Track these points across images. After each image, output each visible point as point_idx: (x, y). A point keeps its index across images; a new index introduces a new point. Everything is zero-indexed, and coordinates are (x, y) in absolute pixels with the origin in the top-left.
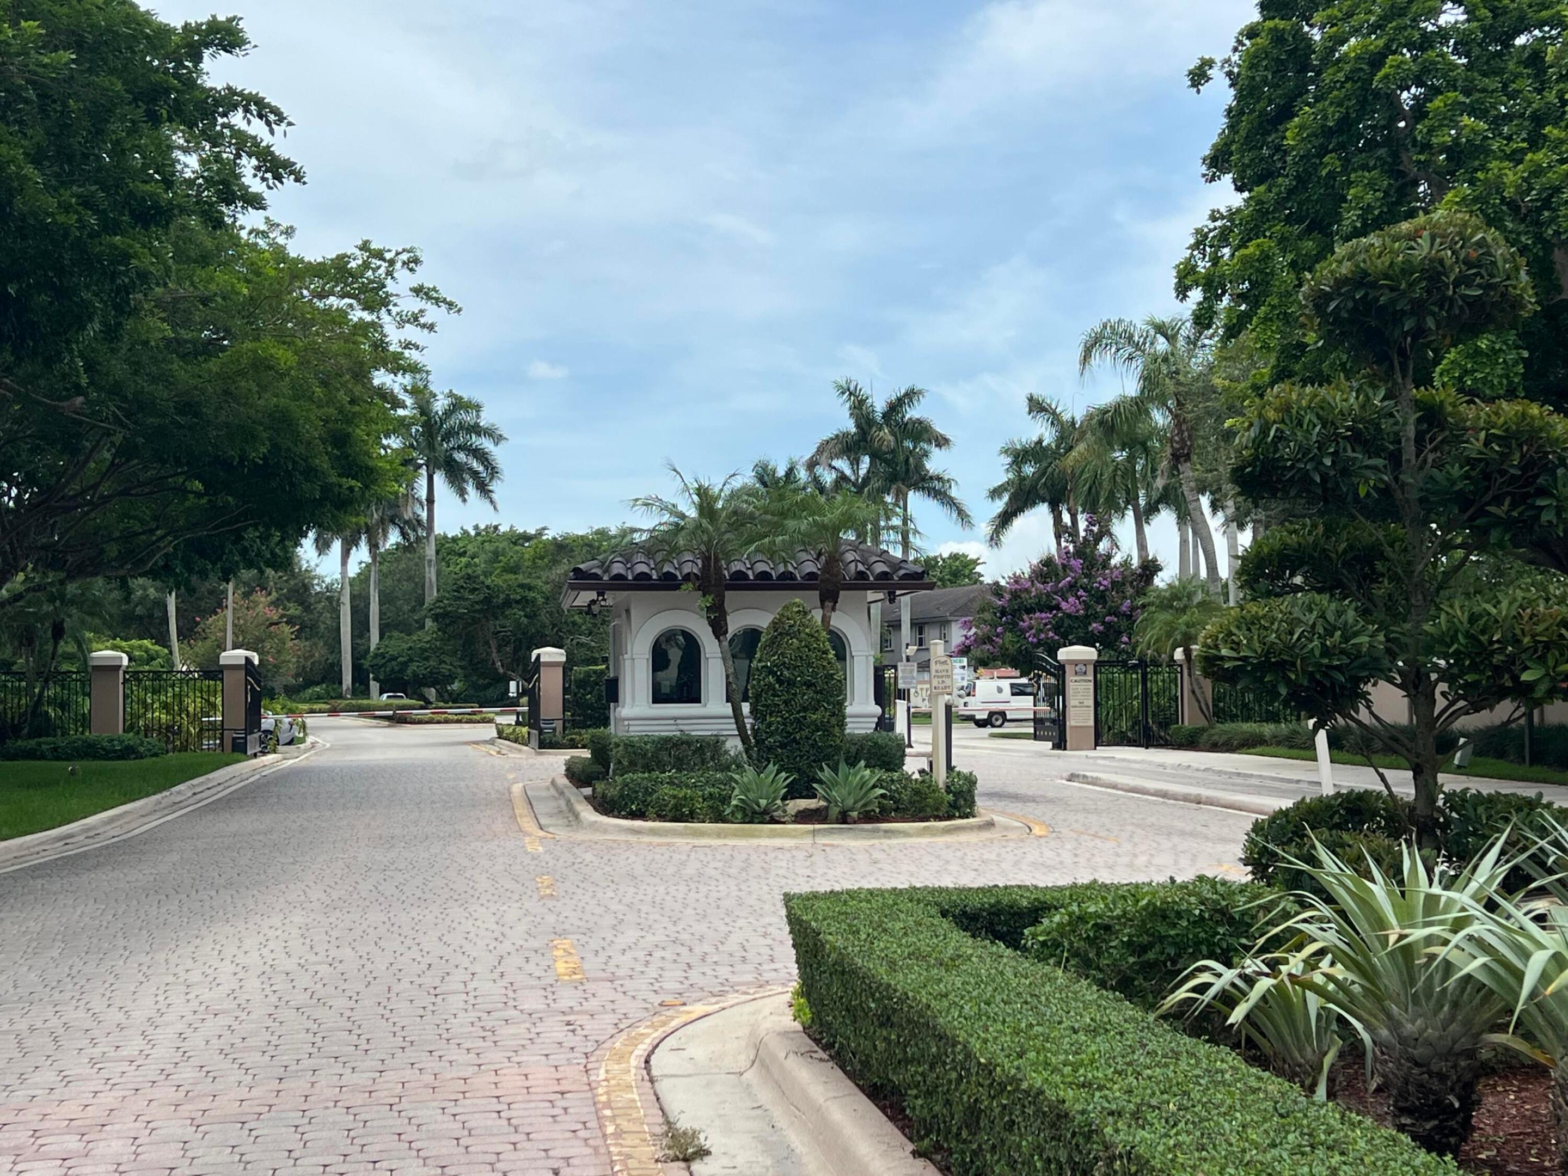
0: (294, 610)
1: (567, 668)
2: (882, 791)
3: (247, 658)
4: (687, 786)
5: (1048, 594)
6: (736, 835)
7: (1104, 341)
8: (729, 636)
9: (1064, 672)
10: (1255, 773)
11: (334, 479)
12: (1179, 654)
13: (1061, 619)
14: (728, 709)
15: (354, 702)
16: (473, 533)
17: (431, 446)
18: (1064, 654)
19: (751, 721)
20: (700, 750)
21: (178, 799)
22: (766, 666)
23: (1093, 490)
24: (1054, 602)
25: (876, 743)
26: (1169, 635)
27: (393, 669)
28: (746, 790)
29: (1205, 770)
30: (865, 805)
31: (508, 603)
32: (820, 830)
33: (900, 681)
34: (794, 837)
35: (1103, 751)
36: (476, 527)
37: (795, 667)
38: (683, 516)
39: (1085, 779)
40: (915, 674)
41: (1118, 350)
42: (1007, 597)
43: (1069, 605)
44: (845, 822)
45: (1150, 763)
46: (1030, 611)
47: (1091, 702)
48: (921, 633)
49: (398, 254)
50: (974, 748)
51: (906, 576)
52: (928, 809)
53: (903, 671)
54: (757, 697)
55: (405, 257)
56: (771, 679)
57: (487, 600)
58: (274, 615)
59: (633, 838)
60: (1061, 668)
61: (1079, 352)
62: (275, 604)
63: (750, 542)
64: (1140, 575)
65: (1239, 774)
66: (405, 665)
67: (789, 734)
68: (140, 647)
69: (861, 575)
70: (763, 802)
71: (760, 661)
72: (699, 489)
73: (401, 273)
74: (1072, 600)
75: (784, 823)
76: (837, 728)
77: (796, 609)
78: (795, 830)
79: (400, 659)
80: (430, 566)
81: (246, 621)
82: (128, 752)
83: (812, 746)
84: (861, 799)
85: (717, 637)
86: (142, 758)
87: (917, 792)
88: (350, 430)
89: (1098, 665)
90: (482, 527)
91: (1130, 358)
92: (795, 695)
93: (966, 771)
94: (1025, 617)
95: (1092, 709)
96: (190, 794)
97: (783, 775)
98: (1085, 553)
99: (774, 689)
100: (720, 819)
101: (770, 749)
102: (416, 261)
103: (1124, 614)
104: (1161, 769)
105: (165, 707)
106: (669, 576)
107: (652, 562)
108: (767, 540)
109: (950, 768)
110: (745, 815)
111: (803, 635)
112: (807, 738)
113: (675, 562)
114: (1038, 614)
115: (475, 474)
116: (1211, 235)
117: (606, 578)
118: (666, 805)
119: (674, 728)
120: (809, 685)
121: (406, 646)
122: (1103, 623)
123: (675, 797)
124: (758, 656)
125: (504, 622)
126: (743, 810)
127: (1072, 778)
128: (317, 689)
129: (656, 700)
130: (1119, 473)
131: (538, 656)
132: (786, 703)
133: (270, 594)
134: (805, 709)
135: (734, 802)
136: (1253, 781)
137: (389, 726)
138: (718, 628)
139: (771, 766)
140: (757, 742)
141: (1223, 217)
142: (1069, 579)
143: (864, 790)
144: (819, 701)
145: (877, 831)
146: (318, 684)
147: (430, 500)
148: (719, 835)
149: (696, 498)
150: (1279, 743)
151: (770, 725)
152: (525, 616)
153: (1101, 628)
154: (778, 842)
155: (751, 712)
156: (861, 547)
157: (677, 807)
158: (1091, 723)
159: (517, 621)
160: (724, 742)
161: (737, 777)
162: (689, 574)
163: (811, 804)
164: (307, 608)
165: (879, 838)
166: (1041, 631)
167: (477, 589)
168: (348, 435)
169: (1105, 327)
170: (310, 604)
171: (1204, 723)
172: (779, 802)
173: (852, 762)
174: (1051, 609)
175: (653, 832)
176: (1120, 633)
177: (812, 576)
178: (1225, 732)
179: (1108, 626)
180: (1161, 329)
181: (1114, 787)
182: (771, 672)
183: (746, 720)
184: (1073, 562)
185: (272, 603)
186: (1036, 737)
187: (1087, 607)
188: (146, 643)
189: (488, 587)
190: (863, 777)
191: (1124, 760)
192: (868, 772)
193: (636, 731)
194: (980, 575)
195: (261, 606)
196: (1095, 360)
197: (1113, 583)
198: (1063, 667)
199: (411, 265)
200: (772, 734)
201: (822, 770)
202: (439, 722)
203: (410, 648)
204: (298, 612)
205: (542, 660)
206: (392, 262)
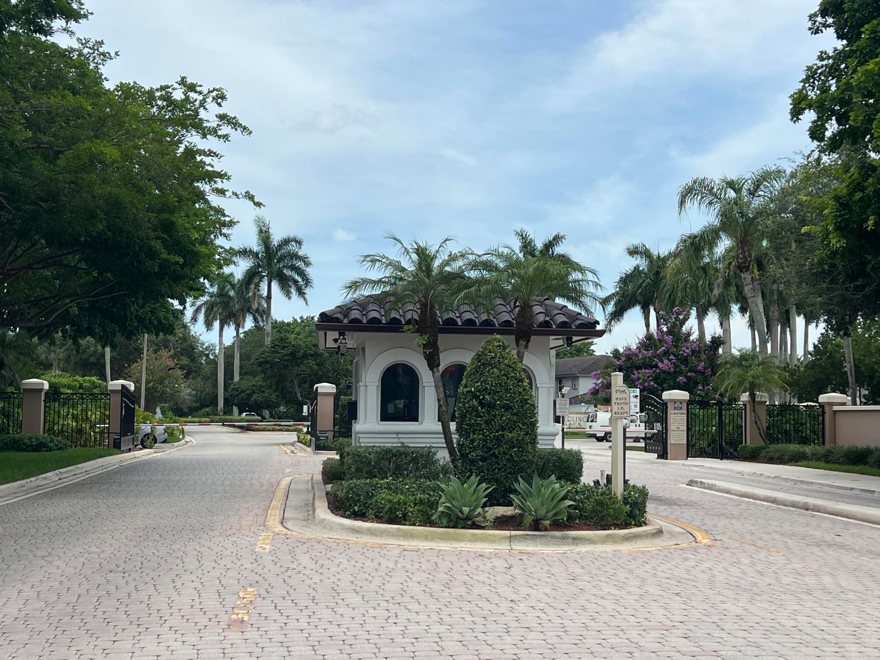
0: (185, 361)
1: (337, 397)
2: (571, 503)
3: (122, 385)
4: (402, 493)
5: (650, 358)
6: (442, 538)
7: (694, 192)
8: (441, 368)
9: (667, 408)
10: (816, 481)
11: (165, 256)
12: (745, 397)
13: (659, 374)
14: (439, 427)
15: (223, 417)
16: (299, 321)
17: (269, 264)
18: (667, 395)
19: (457, 436)
20: (415, 460)
21: (42, 483)
22: (470, 391)
23: (672, 297)
24: (654, 363)
25: (560, 458)
26: (741, 384)
27: (242, 398)
28: (451, 499)
29: (774, 478)
30: (556, 514)
31: (306, 356)
32: (515, 536)
33: (558, 411)
34: (493, 542)
35: (692, 461)
36: (301, 318)
37: (495, 392)
38: (403, 270)
39: (702, 485)
40: (568, 406)
41: (702, 198)
42: (624, 359)
43: (665, 365)
44: (537, 529)
45: (731, 471)
46: (638, 368)
47: (685, 428)
48: (560, 384)
49: (210, 92)
50: (602, 455)
51: (582, 326)
52: (610, 519)
53: (560, 404)
54: (463, 417)
55: (214, 94)
56: (475, 402)
57: (293, 354)
58: (171, 364)
59: (352, 538)
60: (665, 405)
61: (678, 198)
62: (173, 357)
63: (459, 290)
64: (710, 347)
65: (802, 482)
66: (250, 395)
67: (490, 449)
68: (90, 381)
69: (546, 324)
70: (466, 510)
71: (465, 386)
72: (417, 250)
73: (211, 105)
74: (666, 361)
75: (483, 528)
76: (530, 446)
77: (496, 344)
78: (493, 535)
79: (247, 392)
80: (268, 337)
81: (154, 367)
82: (40, 447)
83: (508, 460)
84: (553, 508)
85: (431, 369)
86: (51, 450)
87: (600, 503)
88: (175, 220)
89: (690, 403)
90: (305, 317)
91: (710, 203)
92: (495, 416)
93: (639, 485)
94: (635, 372)
95: (685, 432)
96: (57, 479)
97: (484, 485)
98: (673, 332)
99: (477, 411)
100: (428, 522)
101: (473, 462)
102: (223, 97)
103: (700, 372)
104: (739, 476)
105: (75, 418)
106: (395, 321)
107: (382, 310)
108: (473, 289)
109: (626, 482)
110: (450, 520)
111: (503, 366)
112: (504, 453)
113: (401, 311)
114: (643, 370)
115: (296, 282)
116: (819, 71)
117: (346, 321)
118: (383, 508)
119: (396, 440)
120: (507, 408)
121: (251, 384)
122: (686, 377)
123: (390, 501)
124: (464, 382)
125: (303, 368)
126: (449, 515)
127: (691, 483)
128: (207, 409)
129: (383, 419)
130: (688, 286)
131: (317, 388)
132: (487, 423)
133: (170, 351)
134: (503, 429)
135: (441, 509)
136: (814, 487)
137: (240, 432)
138: (433, 364)
139: (473, 477)
140: (462, 455)
141: (829, 58)
142: (663, 348)
143: (555, 501)
144: (515, 422)
145: (564, 538)
146: (208, 406)
147: (269, 297)
148: (426, 537)
149: (415, 257)
150: (818, 459)
151: (473, 441)
152: (316, 365)
153: (685, 380)
154: (478, 547)
155: (457, 430)
156: (547, 302)
157: (392, 511)
158: (685, 442)
159: (311, 367)
160: (435, 454)
161: (443, 486)
162: (410, 320)
163: (508, 511)
164: (193, 360)
165: (568, 544)
166: (646, 381)
167: (286, 347)
168: (173, 223)
169: (695, 182)
170: (195, 358)
171: (762, 444)
172: (480, 510)
173: (543, 474)
174: (652, 367)
175: (371, 532)
176: (697, 384)
177: (507, 323)
178: (779, 451)
179: (689, 379)
180: (731, 184)
181: (728, 492)
182: (475, 396)
183: (453, 436)
184: (666, 337)
185: (171, 356)
186: (646, 450)
187: (676, 367)
188: (94, 378)
189: (293, 346)
190: (553, 490)
191: (711, 468)
192: (557, 485)
193: (366, 442)
194: (593, 351)
195: (164, 358)
196: (688, 204)
197: (693, 351)
198: (667, 403)
199: (219, 100)
200: (474, 449)
201: (517, 481)
202: (269, 430)
203: (254, 385)
204: (187, 363)
205: (319, 391)
206: (205, 97)
